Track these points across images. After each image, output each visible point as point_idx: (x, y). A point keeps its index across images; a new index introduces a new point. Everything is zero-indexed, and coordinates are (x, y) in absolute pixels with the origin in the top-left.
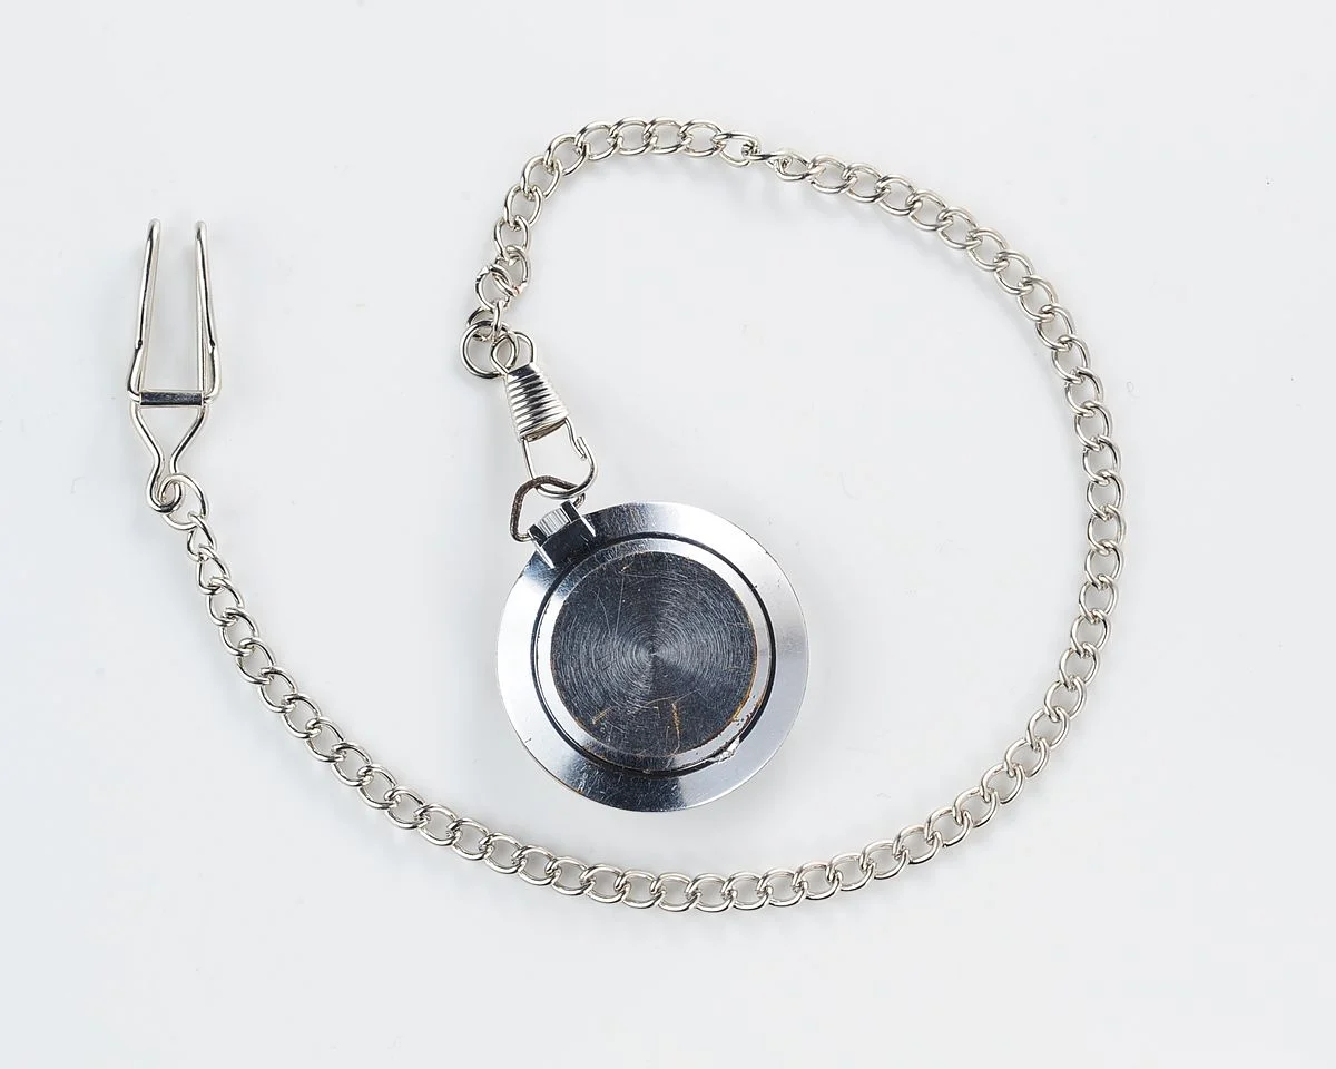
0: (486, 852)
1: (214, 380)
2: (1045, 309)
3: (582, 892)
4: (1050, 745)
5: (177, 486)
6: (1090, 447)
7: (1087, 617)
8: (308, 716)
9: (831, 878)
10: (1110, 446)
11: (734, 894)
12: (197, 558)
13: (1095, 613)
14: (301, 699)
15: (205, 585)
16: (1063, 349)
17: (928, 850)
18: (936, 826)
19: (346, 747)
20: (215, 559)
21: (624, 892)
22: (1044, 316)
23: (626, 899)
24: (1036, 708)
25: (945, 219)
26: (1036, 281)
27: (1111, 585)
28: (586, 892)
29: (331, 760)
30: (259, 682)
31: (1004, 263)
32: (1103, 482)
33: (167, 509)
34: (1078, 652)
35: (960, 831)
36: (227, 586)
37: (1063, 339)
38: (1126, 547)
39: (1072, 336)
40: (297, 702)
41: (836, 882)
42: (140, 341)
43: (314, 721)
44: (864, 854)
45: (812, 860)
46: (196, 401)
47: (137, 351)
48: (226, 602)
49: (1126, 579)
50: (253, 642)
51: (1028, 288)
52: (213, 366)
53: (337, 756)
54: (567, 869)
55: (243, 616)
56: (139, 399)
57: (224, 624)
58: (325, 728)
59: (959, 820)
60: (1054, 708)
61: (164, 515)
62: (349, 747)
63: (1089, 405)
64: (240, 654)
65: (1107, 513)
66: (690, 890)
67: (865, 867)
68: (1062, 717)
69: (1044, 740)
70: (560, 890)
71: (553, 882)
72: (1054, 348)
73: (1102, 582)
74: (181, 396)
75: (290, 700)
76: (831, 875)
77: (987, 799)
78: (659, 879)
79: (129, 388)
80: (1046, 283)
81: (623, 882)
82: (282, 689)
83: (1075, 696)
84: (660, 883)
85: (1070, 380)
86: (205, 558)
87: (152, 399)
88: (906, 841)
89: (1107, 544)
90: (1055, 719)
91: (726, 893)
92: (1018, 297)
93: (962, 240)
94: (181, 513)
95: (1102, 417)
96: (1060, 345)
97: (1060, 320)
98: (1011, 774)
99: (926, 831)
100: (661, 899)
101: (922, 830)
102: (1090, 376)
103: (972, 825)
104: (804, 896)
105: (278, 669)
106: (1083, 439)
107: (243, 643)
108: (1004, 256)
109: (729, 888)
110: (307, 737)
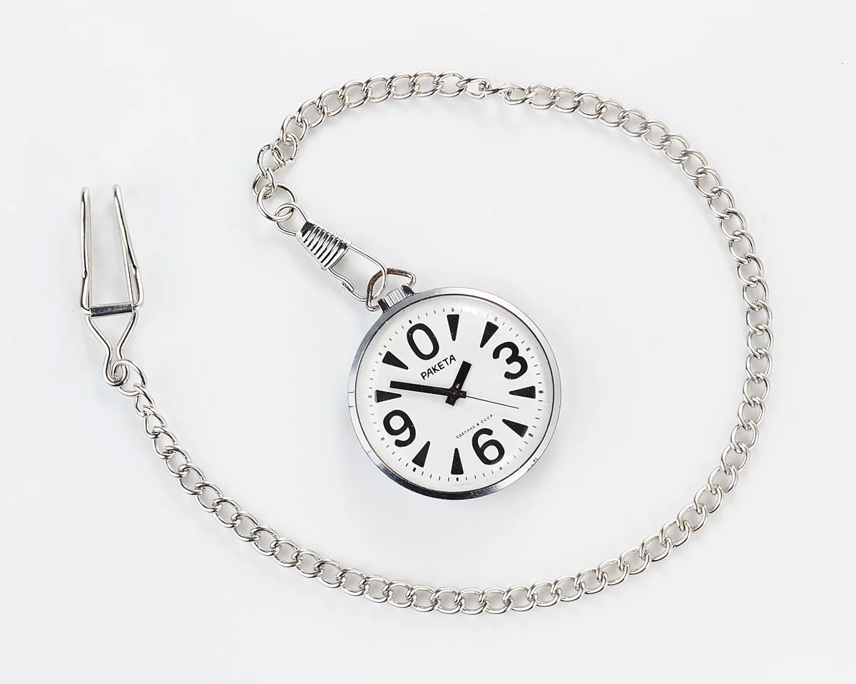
0: (364, 590)
1: (139, 293)
2: (700, 171)
3: (433, 609)
4: (738, 469)
5: (123, 367)
6: (742, 262)
7: (753, 379)
8: (232, 512)
9: (600, 578)
10: (755, 259)
11: (536, 597)
12: (143, 414)
13: (758, 375)
14: (225, 501)
15: (150, 432)
16: (715, 196)
17: (664, 551)
18: (667, 533)
19: (260, 529)
20: (155, 415)
21: (461, 605)
22: (699, 176)
23: (463, 609)
24: (726, 445)
25: (624, 117)
26: (691, 152)
27: (766, 355)
28: (436, 608)
29: (251, 540)
30: (195, 494)
31: (668, 143)
32: (753, 285)
33: (119, 383)
34: (749, 404)
35: (684, 535)
36: (165, 432)
37: (715, 190)
38: (773, 327)
39: (720, 187)
40: (223, 503)
41: (604, 580)
42: (86, 272)
43: (236, 515)
44: (621, 559)
45: (585, 568)
46: (128, 309)
47: (84, 279)
48: (165, 442)
49: (776, 350)
50: (188, 467)
51: (686, 158)
52: (137, 283)
53: (254, 536)
54: (422, 594)
55: (177, 450)
56: (90, 313)
57: (166, 457)
58: (244, 519)
59: (682, 528)
60: (738, 444)
61: (118, 388)
62: (262, 529)
63: (737, 233)
64: (180, 476)
65: (758, 306)
66: (505, 598)
67: (622, 568)
68: (744, 449)
69: (733, 467)
70: (418, 608)
71: (412, 604)
72: (708, 197)
73: (760, 354)
74: (118, 307)
75: (218, 503)
76: (600, 575)
77: (699, 511)
78: (483, 594)
79: (82, 306)
80: (699, 153)
81: (460, 598)
82: (212, 496)
83: (751, 434)
84: (484, 596)
85: (722, 218)
86: (148, 414)
87: (99, 312)
88: (648, 547)
89: (761, 327)
90: (739, 451)
91: (530, 597)
92: (680, 165)
93: (637, 130)
94: (129, 385)
95: (747, 241)
96: (713, 194)
97: (711, 177)
98: (714, 492)
99: (660, 538)
100: (487, 606)
101: (658, 537)
102: (736, 213)
103: (691, 530)
104: (584, 593)
105: (206, 482)
106: (736, 256)
107: (181, 468)
108: (667, 138)
109: (532, 593)
110: (233, 527)
